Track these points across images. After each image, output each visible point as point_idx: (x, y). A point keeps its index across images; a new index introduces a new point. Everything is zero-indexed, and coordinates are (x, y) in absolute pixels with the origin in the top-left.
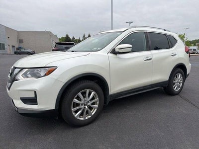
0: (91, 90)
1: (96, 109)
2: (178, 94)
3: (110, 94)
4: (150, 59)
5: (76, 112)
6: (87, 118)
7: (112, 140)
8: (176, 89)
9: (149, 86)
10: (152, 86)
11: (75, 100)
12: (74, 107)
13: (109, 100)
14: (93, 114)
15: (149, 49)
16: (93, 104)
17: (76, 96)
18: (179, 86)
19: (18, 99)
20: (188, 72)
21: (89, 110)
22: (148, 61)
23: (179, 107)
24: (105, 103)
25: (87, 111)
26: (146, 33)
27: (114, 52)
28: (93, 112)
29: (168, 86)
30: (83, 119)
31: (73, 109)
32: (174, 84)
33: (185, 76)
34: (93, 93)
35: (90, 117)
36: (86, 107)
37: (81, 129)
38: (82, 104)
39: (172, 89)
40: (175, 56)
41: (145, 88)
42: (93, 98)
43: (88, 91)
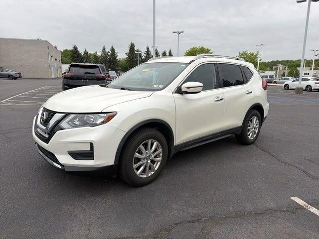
0: (154, 140)
1: (159, 163)
2: (253, 143)
3: (175, 145)
4: (221, 99)
5: (138, 169)
6: (150, 175)
7: (185, 199)
8: (252, 136)
9: (219, 133)
10: (223, 133)
11: (137, 154)
12: (135, 163)
13: (173, 153)
14: (156, 169)
15: (219, 86)
16: (156, 157)
17: (137, 150)
18: (255, 132)
19: (65, 154)
20: (265, 114)
21: (152, 164)
22: (219, 102)
23: (256, 160)
24: (169, 156)
25: (150, 166)
26: (215, 64)
27: (179, 91)
28: (157, 167)
29: (241, 134)
30: (145, 176)
31: (135, 166)
32: (249, 130)
33: (261, 119)
34: (155, 144)
35: (153, 173)
36: (149, 161)
37: (145, 188)
38: (144, 159)
39: (246, 137)
40: (250, 94)
41: (214, 135)
42: (156, 150)
43: (150, 142)
